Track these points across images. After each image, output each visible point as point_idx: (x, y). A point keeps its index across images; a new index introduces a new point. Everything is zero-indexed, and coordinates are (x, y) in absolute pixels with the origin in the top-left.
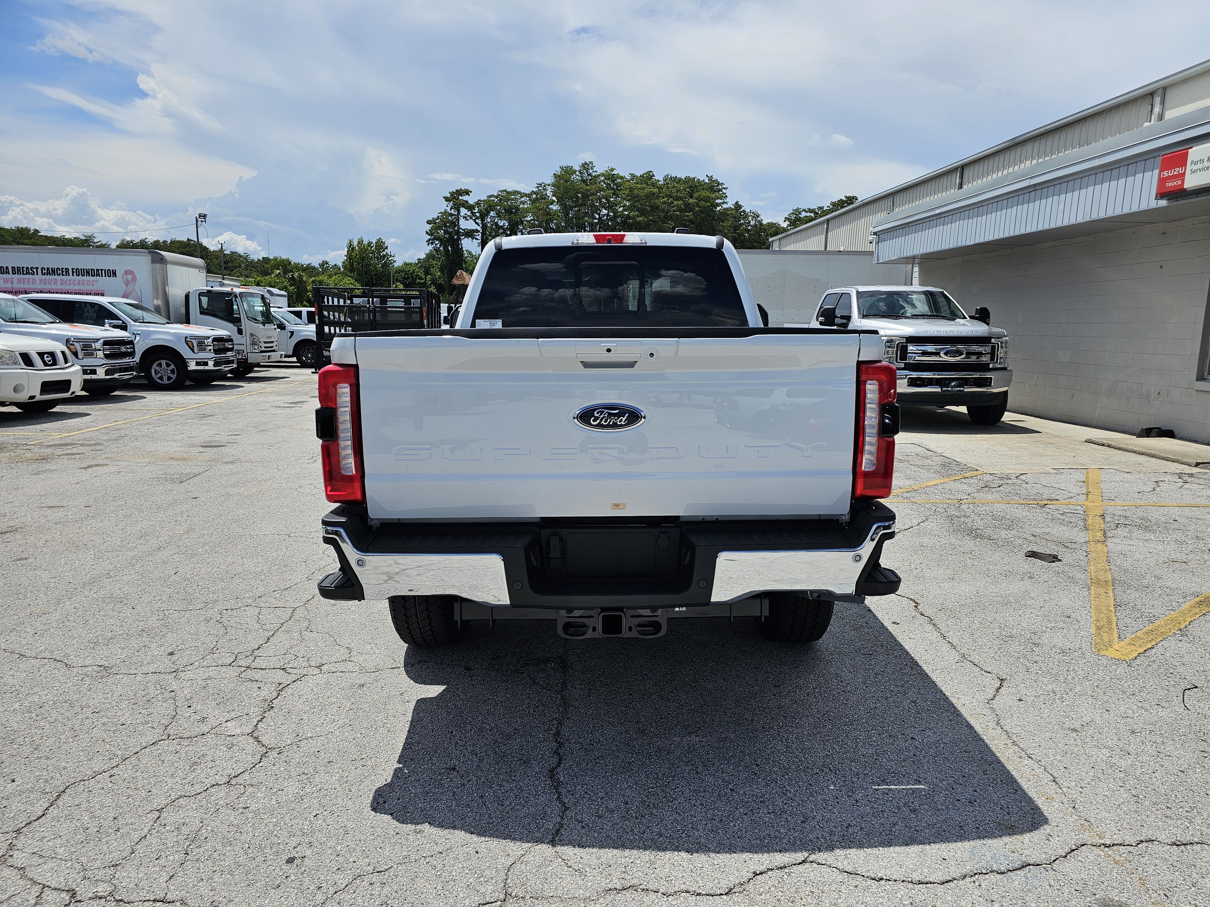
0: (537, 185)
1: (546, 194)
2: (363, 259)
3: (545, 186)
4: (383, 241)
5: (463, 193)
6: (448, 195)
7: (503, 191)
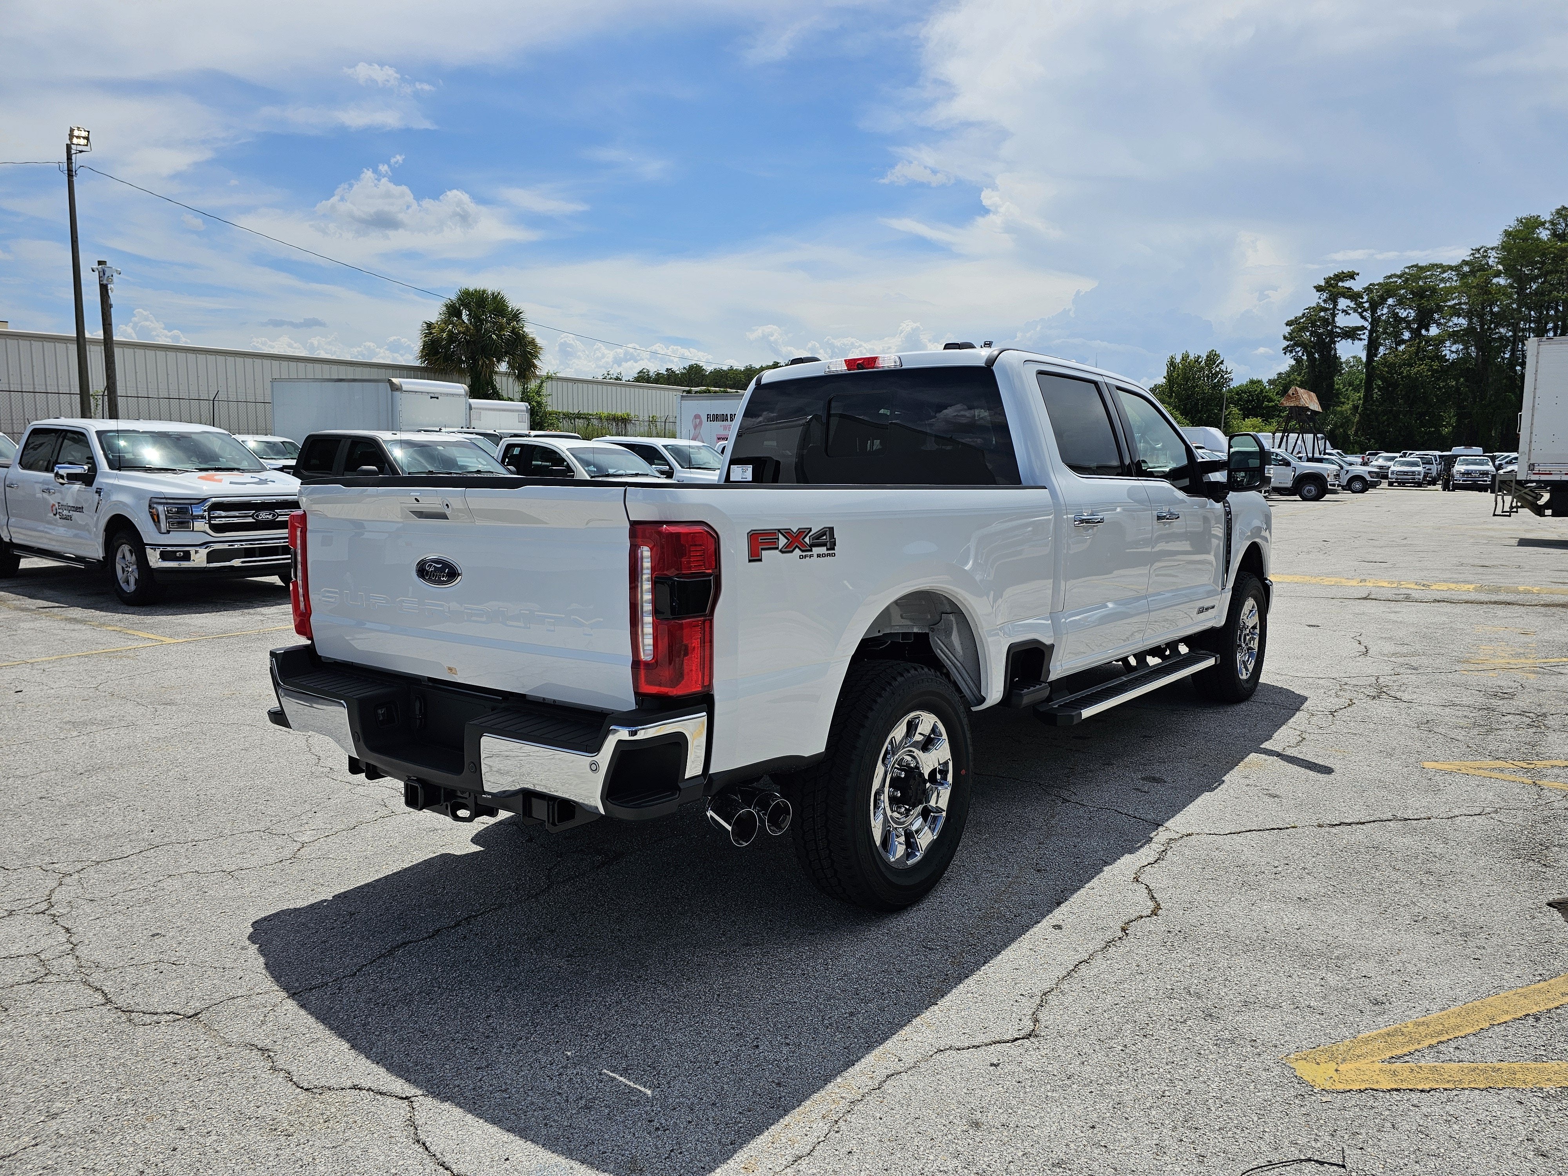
0: (1472, 252)
1: (1487, 264)
2: (1187, 379)
3: (1486, 251)
4: (1217, 353)
5: (1344, 277)
6: (1323, 283)
7: (1412, 266)
